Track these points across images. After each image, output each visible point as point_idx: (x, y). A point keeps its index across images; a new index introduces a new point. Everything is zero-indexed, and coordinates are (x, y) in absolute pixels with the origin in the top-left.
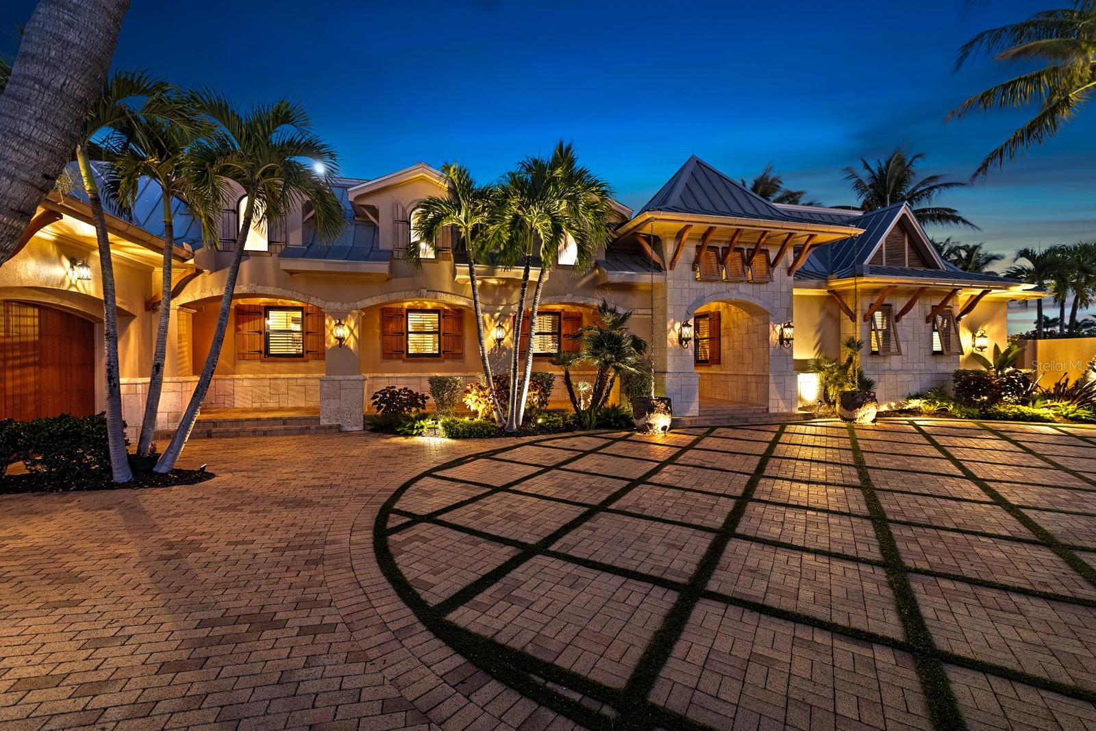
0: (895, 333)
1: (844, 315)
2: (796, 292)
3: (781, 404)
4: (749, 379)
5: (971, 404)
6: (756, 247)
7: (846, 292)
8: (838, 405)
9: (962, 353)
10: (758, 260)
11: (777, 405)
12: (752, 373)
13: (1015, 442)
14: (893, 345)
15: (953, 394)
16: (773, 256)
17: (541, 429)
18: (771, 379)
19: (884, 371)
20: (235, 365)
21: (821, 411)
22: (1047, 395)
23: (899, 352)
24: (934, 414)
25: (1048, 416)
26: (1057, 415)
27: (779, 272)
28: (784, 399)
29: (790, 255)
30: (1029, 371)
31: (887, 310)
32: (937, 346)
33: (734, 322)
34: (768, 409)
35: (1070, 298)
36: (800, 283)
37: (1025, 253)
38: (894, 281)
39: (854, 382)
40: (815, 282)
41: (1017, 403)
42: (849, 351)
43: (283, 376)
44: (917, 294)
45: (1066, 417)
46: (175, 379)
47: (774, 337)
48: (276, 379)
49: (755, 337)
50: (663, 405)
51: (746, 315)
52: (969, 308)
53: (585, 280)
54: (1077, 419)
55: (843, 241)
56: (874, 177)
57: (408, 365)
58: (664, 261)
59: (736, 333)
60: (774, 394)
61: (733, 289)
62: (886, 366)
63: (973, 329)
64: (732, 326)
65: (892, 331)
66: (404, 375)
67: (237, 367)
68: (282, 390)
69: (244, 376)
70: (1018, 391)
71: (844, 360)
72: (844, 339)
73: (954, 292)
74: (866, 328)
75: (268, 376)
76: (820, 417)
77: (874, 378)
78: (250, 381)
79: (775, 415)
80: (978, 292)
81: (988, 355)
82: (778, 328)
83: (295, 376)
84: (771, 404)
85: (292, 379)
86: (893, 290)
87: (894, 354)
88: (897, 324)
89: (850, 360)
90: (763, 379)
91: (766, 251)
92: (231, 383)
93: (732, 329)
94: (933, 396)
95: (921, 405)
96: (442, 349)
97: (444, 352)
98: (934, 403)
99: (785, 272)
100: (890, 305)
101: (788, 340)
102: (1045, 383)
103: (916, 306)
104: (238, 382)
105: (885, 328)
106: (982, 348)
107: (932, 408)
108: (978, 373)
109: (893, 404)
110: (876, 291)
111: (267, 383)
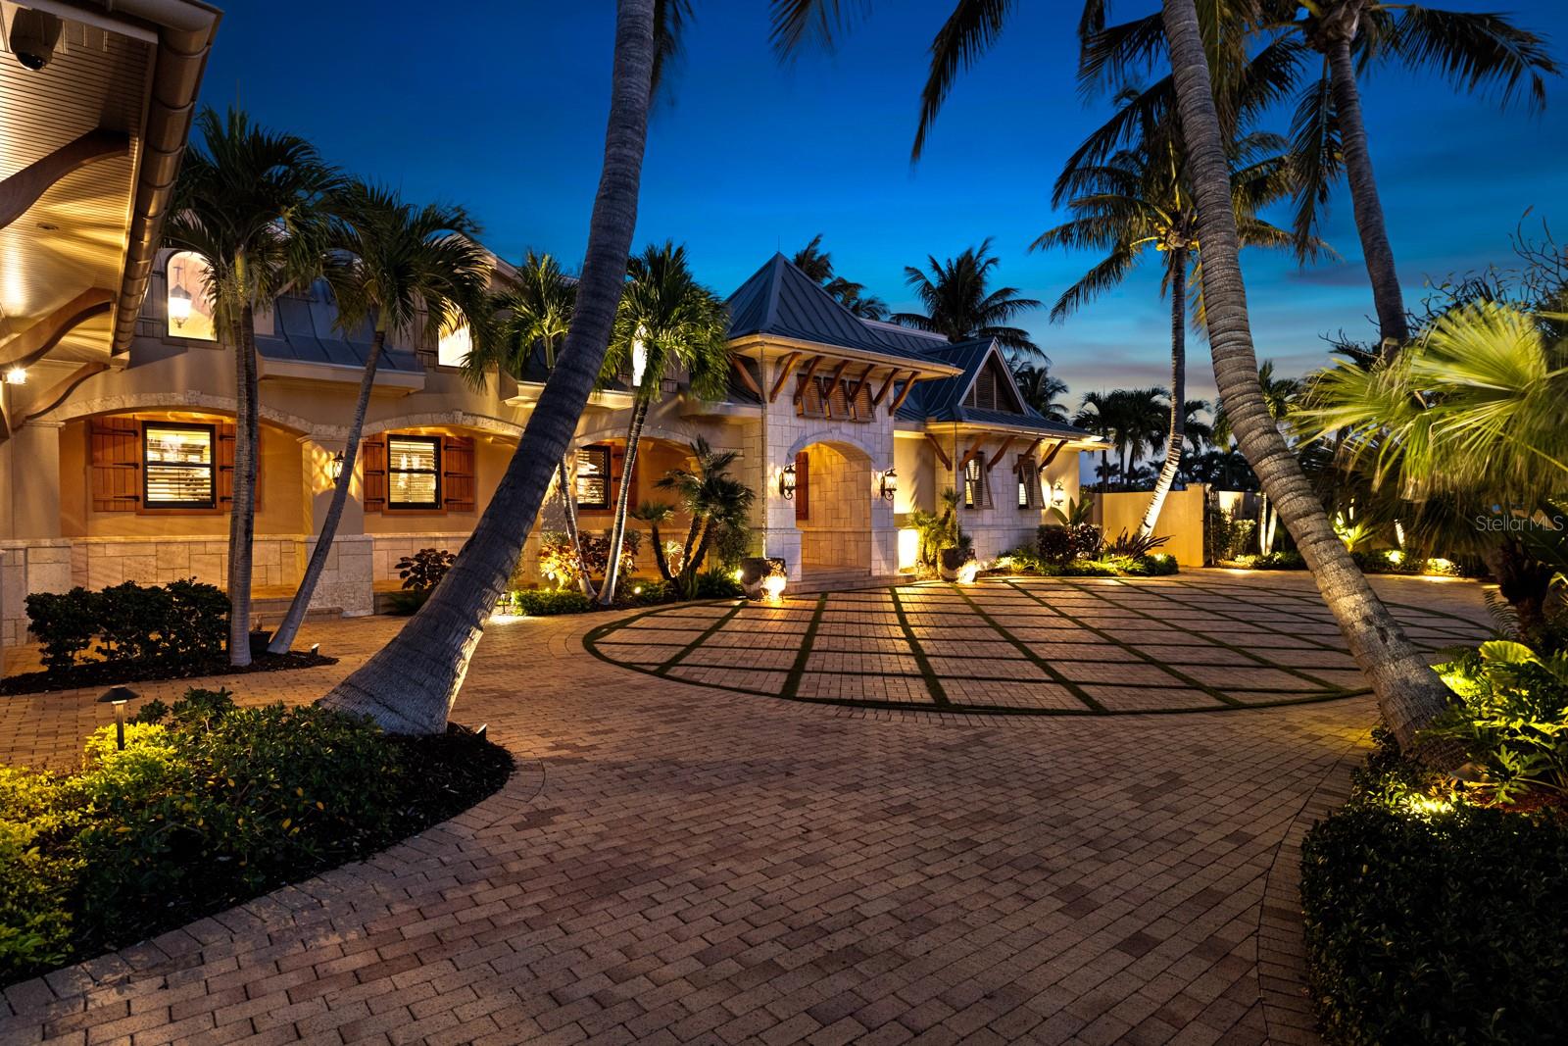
0: (987, 484)
1: (939, 463)
2: (897, 434)
3: (884, 566)
4: (847, 537)
5: (1052, 561)
6: (862, 380)
7: (941, 436)
8: (939, 565)
9: (1044, 507)
10: (861, 396)
11: (879, 568)
12: (850, 530)
13: (1091, 592)
14: (985, 497)
15: (1037, 550)
16: (875, 392)
17: (639, 601)
18: (873, 535)
19: (978, 526)
20: (86, 519)
21: (922, 573)
22: (1111, 550)
23: (991, 507)
24: (1023, 573)
25: (1112, 571)
26: (1119, 569)
27: (881, 410)
28: (886, 559)
29: (891, 393)
30: (1098, 526)
31: (979, 458)
32: (1023, 501)
33: (826, 467)
34: (870, 572)
35: (1129, 449)
36: (900, 424)
37: (1092, 398)
38: (989, 428)
39: (953, 539)
40: (913, 424)
41: (1089, 559)
42: (948, 504)
43: (180, 538)
44: (1007, 441)
45: (1125, 571)
46: (60, 541)
47: (876, 487)
48: (169, 543)
49: (853, 486)
50: (779, 566)
51: (843, 459)
52: (1049, 460)
53: (666, 408)
54: (1133, 573)
55: (940, 381)
56: (944, 280)
57: (391, 520)
58: (762, 391)
59: (829, 481)
60: (877, 555)
61: (836, 428)
62: (979, 522)
63: (1052, 482)
64: (823, 471)
65: (984, 482)
66: (386, 536)
67: (89, 523)
68: (179, 561)
69: (107, 538)
70: (1088, 548)
71: (941, 514)
72: (942, 490)
73: (1039, 440)
74: (960, 477)
75: (153, 539)
76: (921, 579)
77: (970, 534)
78: (118, 548)
79: (879, 578)
80: (1057, 442)
81: (1064, 509)
82: (880, 475)
83: (202, 538)
84: (874, 565)
85: (197, 542)
86: (986, 437)
87: (987, 508)
88: (989, 474)
89: (948, 514)
90: (863, 536)
91: (868, 386)
92: (83, 550)
93: (824, 476)
94: (1021, 553)
95: (1012, 564)
96: (444, 496)
97: (447, 501)
98: (1022, 561)
99: (886, 413)
100: (982, 453)
101: (890, 490)
102: (1109, 538)
103: (1005, 456)
104: (97, 549)
105: (977, 478)
106: (1059, 502)
107: (1020, 567)
108: (1058, 528)
109: (986, 564)
110: (969, 437)
111: (151, 550)
